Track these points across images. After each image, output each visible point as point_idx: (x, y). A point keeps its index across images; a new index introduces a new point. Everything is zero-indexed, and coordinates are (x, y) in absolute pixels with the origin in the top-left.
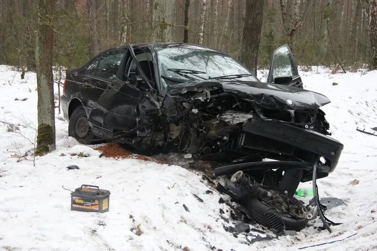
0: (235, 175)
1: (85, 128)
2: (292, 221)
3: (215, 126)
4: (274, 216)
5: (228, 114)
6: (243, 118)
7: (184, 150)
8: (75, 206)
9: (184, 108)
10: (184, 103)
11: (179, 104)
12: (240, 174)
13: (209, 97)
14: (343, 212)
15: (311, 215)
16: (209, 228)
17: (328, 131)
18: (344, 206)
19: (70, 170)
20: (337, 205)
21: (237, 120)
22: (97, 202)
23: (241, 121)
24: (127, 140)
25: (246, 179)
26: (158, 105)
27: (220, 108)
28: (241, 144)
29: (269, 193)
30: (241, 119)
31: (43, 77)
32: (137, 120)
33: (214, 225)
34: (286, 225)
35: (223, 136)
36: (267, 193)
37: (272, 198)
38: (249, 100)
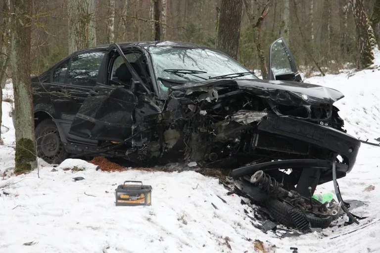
0: (254, 175)
1: (54, 146)
2: (316, 220)
3: (223, 128)
4: (298, 214)
5: (240, 113)
6: (257, 116)
7: (185, 159)
8: (120, 201)
9: (189, 110)
10: (189, 106)
11: (184, 107)
12: (260, 173)
13: (217, 96)
14: (365, 211)
15: (335, 211)
16: (239, 225)
17: (342, 128)
18: (365, 206)
19: (77, 181)
20: (358, 206)
21: (251, 119)
22: (142, 196)
23: (255, 120)
24: (118, 152)
25: (267, 179)
26: (160, 109)
27: (228, 109)
28: (254, 145)
29: (289, 193)
30: (255, 118)
31: (22, 85)
32: (133, 127)
33: (243, 222)
34: (311, 222)
35: (234, 139)
36: (288, 193)
37: (293, 197)
38: (264, 97)
